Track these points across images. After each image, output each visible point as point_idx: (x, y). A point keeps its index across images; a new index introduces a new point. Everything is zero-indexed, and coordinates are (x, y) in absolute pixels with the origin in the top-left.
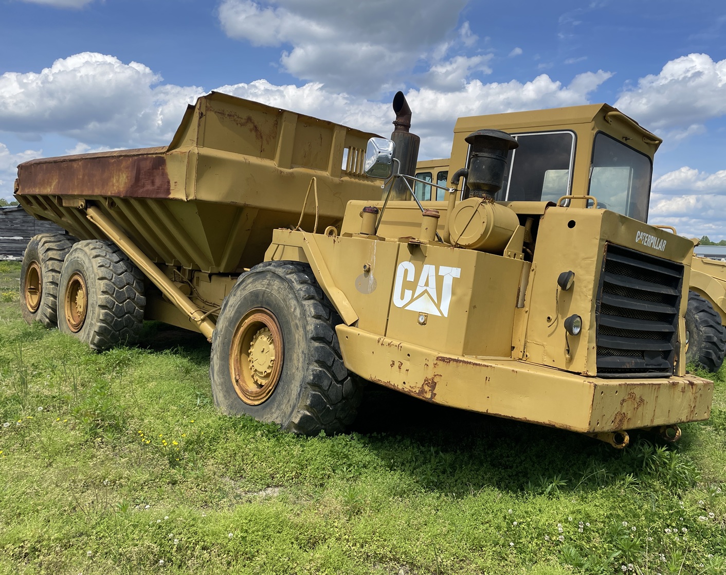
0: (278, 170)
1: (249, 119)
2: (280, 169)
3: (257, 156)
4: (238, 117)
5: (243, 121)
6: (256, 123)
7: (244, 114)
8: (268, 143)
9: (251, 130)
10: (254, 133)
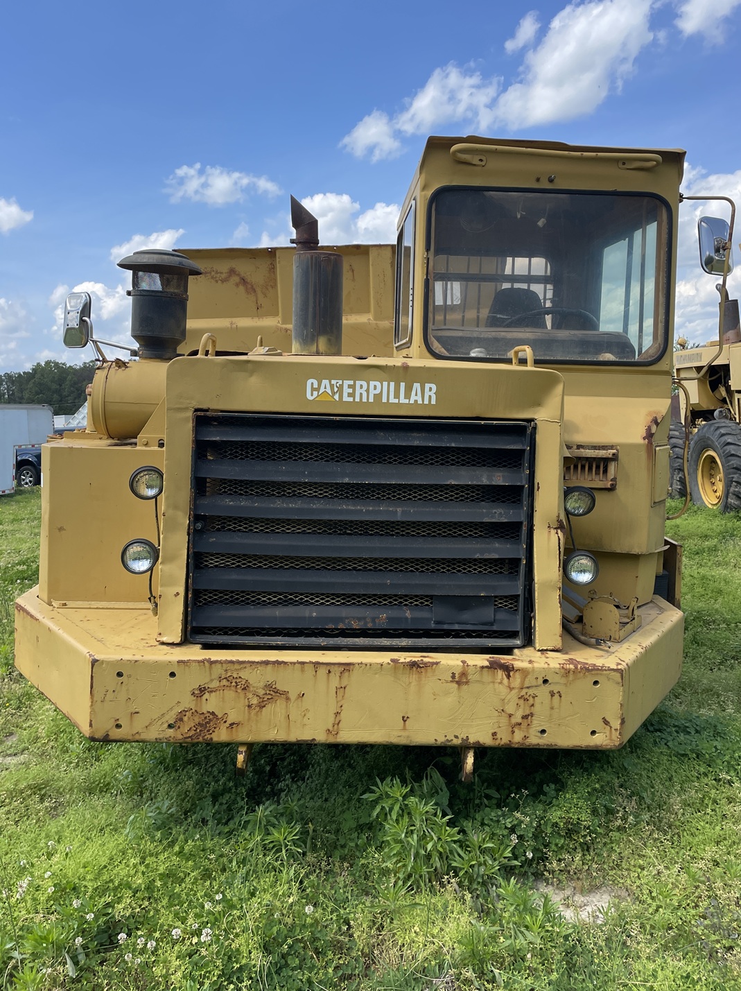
0: (281, 329)
1: (232, 272)
2: (284, 326)
3: (252, 317)
4: (217, 273)
5: (224, 276)
6: (243, 274)
7: (223, 267)
8: (265, 296)
9: (237, 285)
10: (242, 288)
